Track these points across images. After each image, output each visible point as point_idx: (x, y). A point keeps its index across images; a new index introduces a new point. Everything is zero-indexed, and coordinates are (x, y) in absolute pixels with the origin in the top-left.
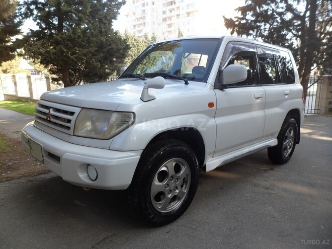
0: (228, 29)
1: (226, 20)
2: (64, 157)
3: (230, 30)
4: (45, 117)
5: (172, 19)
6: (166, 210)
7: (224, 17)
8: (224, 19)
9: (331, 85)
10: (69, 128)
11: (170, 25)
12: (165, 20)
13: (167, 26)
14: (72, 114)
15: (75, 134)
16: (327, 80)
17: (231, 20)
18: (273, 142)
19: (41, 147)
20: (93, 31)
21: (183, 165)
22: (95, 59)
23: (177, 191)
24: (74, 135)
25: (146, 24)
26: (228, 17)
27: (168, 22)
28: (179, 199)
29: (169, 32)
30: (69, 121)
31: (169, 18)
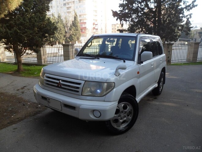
0: (114, 17)
1: (113, 12)
2: (80, 107)
3: (116, 18)
4: (57, 85)
5: (70, 4)
6: (120, 127)
7: (112, 11)
8: (112, 12)
9: (168, 48)
10: (78, 91)
11: (68, 8)
12: (65, 4)
13: (67, 9)
14: (79, 84)
15: (83, 94)
16: (166, 45)
17: (116, 12)
18: (156, 85)
19: (61, 102)
20: (36, 19)
21: (129, 105)
22: (38, 36)
23: (125, 118)
24: (81, 95)
25: (53, 7)
26: (114, 11)
27: (67, 6)
28: (127, 122)
29: (68, 12)
30: (78, 88)
31: (67, 3)
